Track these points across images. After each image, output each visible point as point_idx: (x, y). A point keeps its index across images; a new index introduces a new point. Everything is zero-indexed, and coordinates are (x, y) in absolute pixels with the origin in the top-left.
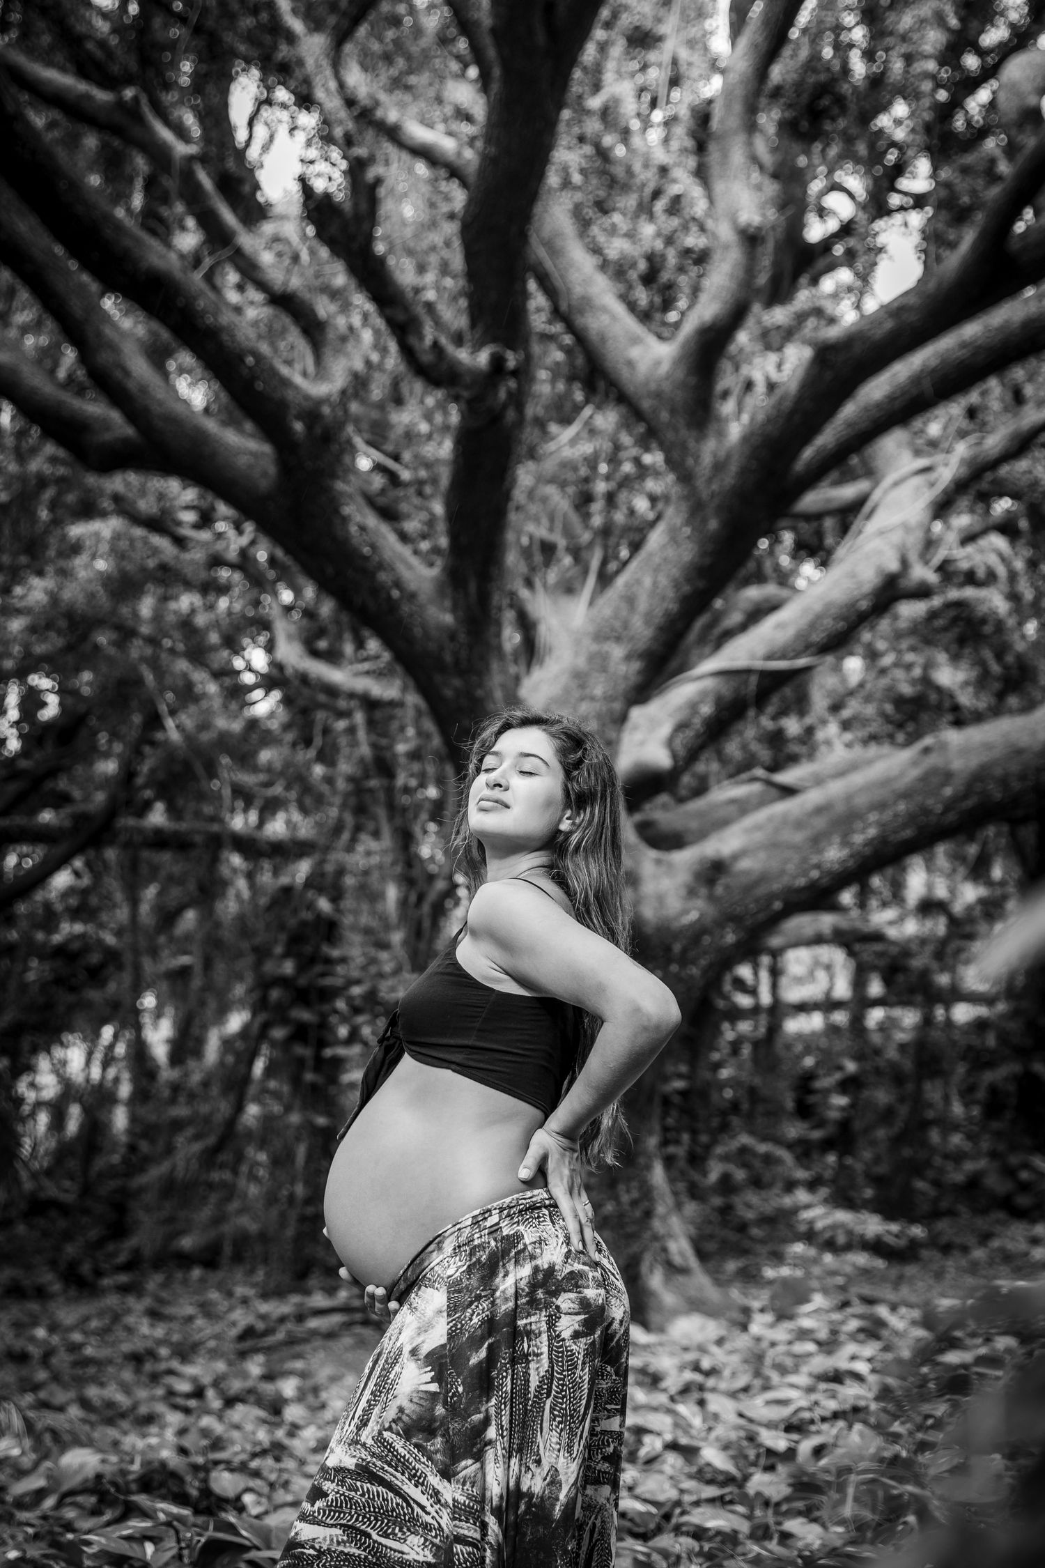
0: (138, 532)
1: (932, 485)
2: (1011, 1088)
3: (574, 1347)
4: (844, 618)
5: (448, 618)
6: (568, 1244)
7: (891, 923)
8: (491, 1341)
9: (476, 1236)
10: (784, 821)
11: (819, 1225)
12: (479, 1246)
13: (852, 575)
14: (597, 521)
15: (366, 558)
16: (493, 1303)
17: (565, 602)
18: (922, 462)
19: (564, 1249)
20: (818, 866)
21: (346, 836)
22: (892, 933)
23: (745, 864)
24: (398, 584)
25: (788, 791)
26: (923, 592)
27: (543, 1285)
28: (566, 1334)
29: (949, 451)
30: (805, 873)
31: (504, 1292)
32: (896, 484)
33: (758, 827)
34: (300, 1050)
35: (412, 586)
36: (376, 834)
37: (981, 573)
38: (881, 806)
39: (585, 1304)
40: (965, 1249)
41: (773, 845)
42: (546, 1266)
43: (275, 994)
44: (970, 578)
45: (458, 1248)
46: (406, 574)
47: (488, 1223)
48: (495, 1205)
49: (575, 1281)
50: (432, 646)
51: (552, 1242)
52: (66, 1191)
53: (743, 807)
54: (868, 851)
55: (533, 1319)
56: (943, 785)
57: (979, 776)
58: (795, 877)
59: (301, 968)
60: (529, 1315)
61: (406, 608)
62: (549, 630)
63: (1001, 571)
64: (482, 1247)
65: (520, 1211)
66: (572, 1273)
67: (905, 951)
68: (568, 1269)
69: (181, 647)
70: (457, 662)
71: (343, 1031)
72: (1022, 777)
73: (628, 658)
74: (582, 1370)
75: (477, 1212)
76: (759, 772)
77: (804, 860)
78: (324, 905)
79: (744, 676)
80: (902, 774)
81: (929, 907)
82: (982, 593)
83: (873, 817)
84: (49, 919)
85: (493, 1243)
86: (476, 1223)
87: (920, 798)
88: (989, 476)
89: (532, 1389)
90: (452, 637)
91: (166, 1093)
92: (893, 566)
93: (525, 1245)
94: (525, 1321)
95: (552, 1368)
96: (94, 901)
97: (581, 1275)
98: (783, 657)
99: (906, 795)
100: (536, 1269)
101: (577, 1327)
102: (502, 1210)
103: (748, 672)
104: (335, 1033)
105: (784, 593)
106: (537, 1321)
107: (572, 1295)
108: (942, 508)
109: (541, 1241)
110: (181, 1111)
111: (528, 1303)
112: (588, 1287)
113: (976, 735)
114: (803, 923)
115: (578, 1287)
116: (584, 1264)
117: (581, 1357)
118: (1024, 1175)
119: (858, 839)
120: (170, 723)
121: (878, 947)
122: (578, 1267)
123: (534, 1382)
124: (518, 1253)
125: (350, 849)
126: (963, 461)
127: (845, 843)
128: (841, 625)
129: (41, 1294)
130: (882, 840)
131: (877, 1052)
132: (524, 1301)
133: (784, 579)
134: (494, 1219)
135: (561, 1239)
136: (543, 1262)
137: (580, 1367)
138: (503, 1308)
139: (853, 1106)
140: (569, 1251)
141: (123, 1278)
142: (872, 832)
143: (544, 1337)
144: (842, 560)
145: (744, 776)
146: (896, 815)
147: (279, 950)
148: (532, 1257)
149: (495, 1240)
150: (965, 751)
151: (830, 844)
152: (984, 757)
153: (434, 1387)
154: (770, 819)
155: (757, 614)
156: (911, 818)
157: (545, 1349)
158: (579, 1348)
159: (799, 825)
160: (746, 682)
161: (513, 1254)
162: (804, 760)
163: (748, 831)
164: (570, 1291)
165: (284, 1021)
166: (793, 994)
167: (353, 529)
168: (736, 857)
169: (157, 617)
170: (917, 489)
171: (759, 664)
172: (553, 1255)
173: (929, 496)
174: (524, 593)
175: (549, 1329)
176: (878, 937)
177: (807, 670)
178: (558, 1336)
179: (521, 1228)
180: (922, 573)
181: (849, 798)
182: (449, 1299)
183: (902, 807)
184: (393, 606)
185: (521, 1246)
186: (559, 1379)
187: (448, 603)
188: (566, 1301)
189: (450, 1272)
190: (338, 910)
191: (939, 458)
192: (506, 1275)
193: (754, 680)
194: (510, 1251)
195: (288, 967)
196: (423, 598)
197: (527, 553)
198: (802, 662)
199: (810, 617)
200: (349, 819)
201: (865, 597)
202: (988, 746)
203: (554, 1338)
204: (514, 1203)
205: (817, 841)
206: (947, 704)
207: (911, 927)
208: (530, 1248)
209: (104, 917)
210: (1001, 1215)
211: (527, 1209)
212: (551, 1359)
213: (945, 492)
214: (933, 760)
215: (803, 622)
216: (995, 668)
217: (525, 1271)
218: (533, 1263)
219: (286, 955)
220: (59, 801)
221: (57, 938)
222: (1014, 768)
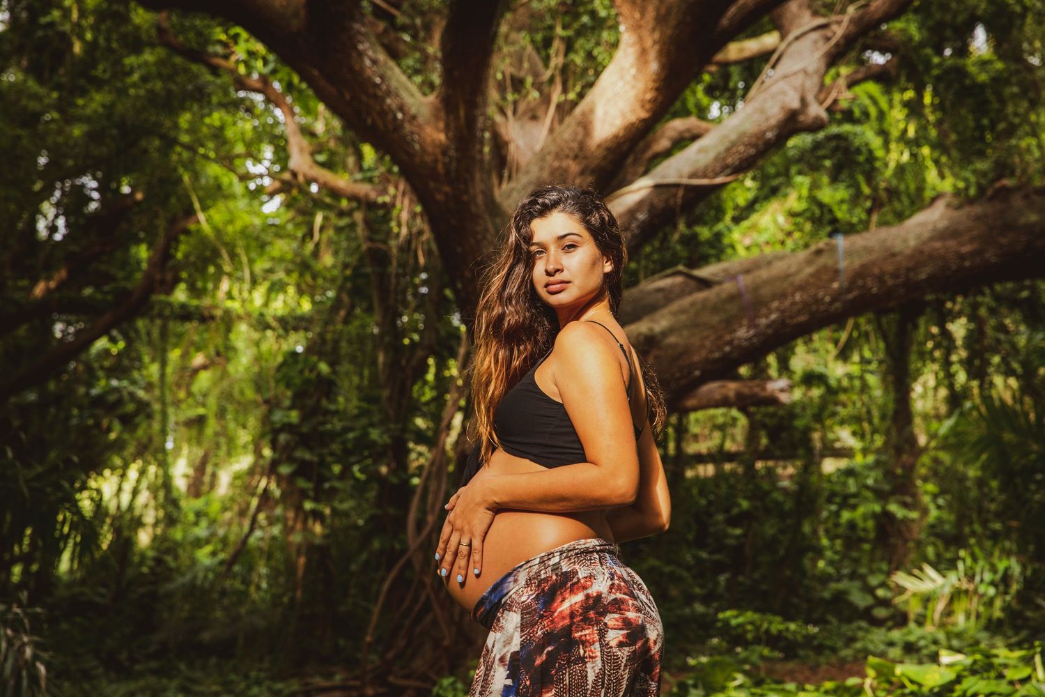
0: (178, 60)
1: (828, 39)
2: (870, 524)
3: (619, 653)
4: (755, 145)
5: (442, 137)
6: (612, 579)
7: (782, 390)
8: (550, 649)
9: (542, 572)
10: (704, 306)
11: (734, 622)
12: (544, 579)
13: (762, 111)
14: (557, 61)
15: (376, 86)
16: (552, 621)
17: (530, 126)
18: (820, 21)
19: (609, 583)
20: (730, 343)
21: (342, 313)
22: (784, 398)
23: (672, 339)
24: (401, 108)
25: (705, 284)
26: (816, 126)
27: (593, 607)
28: (613, 643)
29: (843, 11)
30: (719, 348)
31: (561, 612)
32: (797, 38)
33: (683, 311)
34: (302, 483)
35: (413, 111)
36: (369, 310)
37: (857, 113)
38: (783, 296)
39: (627, 623)
40: (834, 650)
41: (694, 325)
42: (595, 594)
43: (283, 438)
44: (848, 117)
45: (529, 583)
46: (408, 100)
47: (551, 563)
48: (556, 549)
49: (617, 606)
50: (428, 159)
51: (600, 578)
52: (102, 596)
53: (668, 296)
54: (770, 331)
55: (587, 632)
56: (832, 280)
57: (861, 273)
58: (711, 352)
59: (304, 418)
60: (583, 629)
61: (408, 127)
62: (518, 147)
63: (873, 111)
64: (546, 580)
65: (577, 554)
66: (615, 599)
67: (791, 412)
68: (613, 597)
69: (212, 155)
70: (448, 172)
71: (337, 469)
72: (895, 275)
73: (582, 173)
74: (624, 670)
75: (543, 554)
76: (681, 268)
77: (720, 337)
78: (324, 367)
79: (674, 190)
80: (798, 272)
81: (811, 379)
82: (858, 129)
83: (775, 304)
84: (90, 377)
85: (554, 577)
86: (542, 561)
87: (812, 291)
88: (872, 34)
89: (590, 682)
90: (444, 152)
91: (191, 517)
92: (796, 104)
93: (579, 580)
94: (580, 634)
95: (604, 666)
96: (126, 362)
97: (622, 601)
98: (705, 176)
99: (801, 288)
100: (588, 596)
101: (621, 638)
102: (562, 552)
103: (677, 186)
104: (330, 470)
105: (703, 124)
106: (590, 633)
107: (616, 616)
108: (833, 59)
109: (591, 577)
110: (201, 531)
111: (582, 620)
112: (629, 610)
113: (859, 240)
114: (712, 388)
115: (621, 610)
116: (625, 594)
117: (624, 661)
118: (881, 593)
119: (763, 321)
120: (201, 216)
121: (771, 409)
122: (619, 596)
123: (591, 677)
124: (573, 585)
125: (346, 321)
126: (852, 21)
127: (752, 325)
128: (752, 151)
129: (86, 675)
130: (782, 323)
131: (767, 494)
132: (579, 619)
133: (702, 112)
134: (556, 559)
135: (607, 575)
136: (593, 591)
137: (622, 668)
138: (561, 624)
139: (745, 535)
140: (613, 584)
141: (154, 664)
142: (773, 317)
143: (597, 645)
144: (752, 98)
145: (669, 271)
146: (794, 304)
147: (287, 403)
148: (585, 588)
149: (557, 575)
150: (849, 253)
151: (741, 326)
152: (866, 259)
153: (509, 682)
154: (693, 304)
155: (681, 142)
156: (806, 305)
157: (599, 654)
158: (624, 654)
159: (715, 309)
160: (675, 195)
161: (569, 584)
162: (713, 260)
163: (674, 314)
164: (614, 613)
165: (290, 460)
166: (692, 448)
167: (368, 62)
168: (665, 334)
169: (192, 130)
170: (815, 42)
171: (685, 181)
172: (601, 586)
173: (824, 48)
174: (498, 118)
175: (600, 639)
176: (773, 401)
177: (722, 186)
178: (607, 644)
179: (577, 567)
180: (816, 110)
181: (756, 288)
182: (522, 619)
183: (798, 297)
184: (398, 126)
185: (575, 580)
186: (608, 675)
187: (441, 125)
188: (611, 619)
189: (524, 599)
190: (334, 372)
191: (834, 18)
192: (563, 600)
193: (681, 193)
194: (566, 583)
195: (294, 416)
196: (421, 120)
197: (502, 87)
198: (719, 180)
199: (727, 144)
200: (345, 298)
201: (770, 129)
202: (868, 250)
203: (605, 646)
204: (571, 548)
205: (730, 324)
206: (827, 217)
207: (797, 394)
208: (582, 581)
209: (136, 374)
210: (863, 624)
211: (582, 553)
212: (603, 660)
213: (837, 45)
214: (823, 260)
215: (721, 148)
216: (866, 190)
217: (579, 597)
218: (585, 592)
219: (291, 408)
220: (101, 280)
221: (95, 391)
222: (889, 268)
